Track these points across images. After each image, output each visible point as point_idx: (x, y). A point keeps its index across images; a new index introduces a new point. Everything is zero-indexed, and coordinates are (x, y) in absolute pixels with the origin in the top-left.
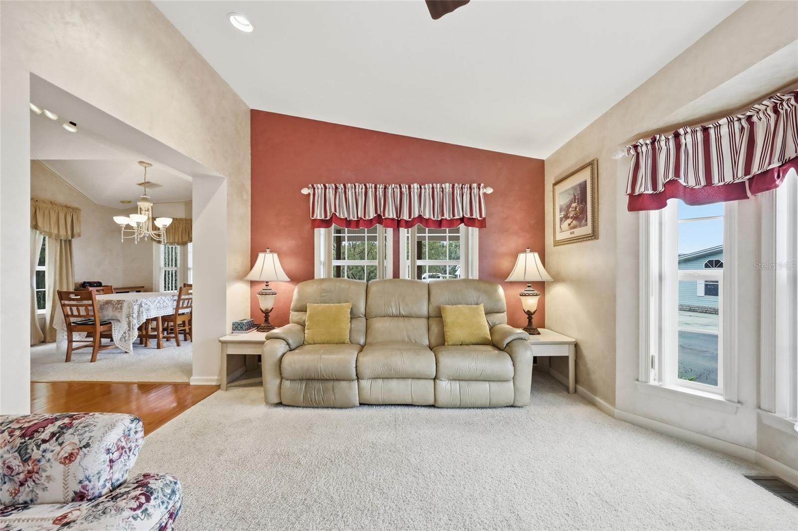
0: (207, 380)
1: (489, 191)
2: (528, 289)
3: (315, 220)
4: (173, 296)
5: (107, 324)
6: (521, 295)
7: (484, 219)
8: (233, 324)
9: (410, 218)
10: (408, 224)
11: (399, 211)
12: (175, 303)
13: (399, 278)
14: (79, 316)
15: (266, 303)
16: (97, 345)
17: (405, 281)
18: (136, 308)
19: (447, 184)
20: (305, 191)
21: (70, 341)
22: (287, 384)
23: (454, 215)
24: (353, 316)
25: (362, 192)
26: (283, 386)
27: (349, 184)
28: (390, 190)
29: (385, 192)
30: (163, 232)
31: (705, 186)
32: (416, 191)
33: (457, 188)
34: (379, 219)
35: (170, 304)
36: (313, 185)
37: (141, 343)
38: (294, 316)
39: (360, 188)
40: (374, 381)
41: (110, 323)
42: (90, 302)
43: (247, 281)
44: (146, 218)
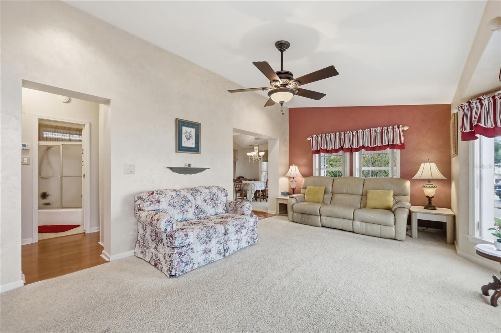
0: (273, 212)
1: (406, 128)
2: (428, 183)
3: (313, 151)
4: (265, 182)
5: (245, 191)
6: (423, 187)
7: (403, 144)
8: (281, 193)
9: (358, 147)
10: (357, 150)
11: (351, 144)
12: (265, 185)
13: (353, 176)
14: (238, 188)
15: (294, 186)
16: (243, 199)
17: (355, 178)
18: (253, 186)
19: (379, 128)
20: (309, 139)
21: (236, 196)
22: (295, 214)
23: (382, 144)
24: (325, 192)
25: (333, 137)
26: (294, 215)
27: (327, 134)
28: (347, 134)
29: (345, 136)
30: (262, 158)
31: (494, 127)
32: (360, 133)
33: (385, 129)
34: (342, 148)
35: (264, 185)
36: (312, 136)
37: (255, 200)
38: (302, 191)
39: (333, 135)
40: (327, 217)
41: (246, 191)
42: (241, 183)
43: (287, 177)
44: (256, 153)
